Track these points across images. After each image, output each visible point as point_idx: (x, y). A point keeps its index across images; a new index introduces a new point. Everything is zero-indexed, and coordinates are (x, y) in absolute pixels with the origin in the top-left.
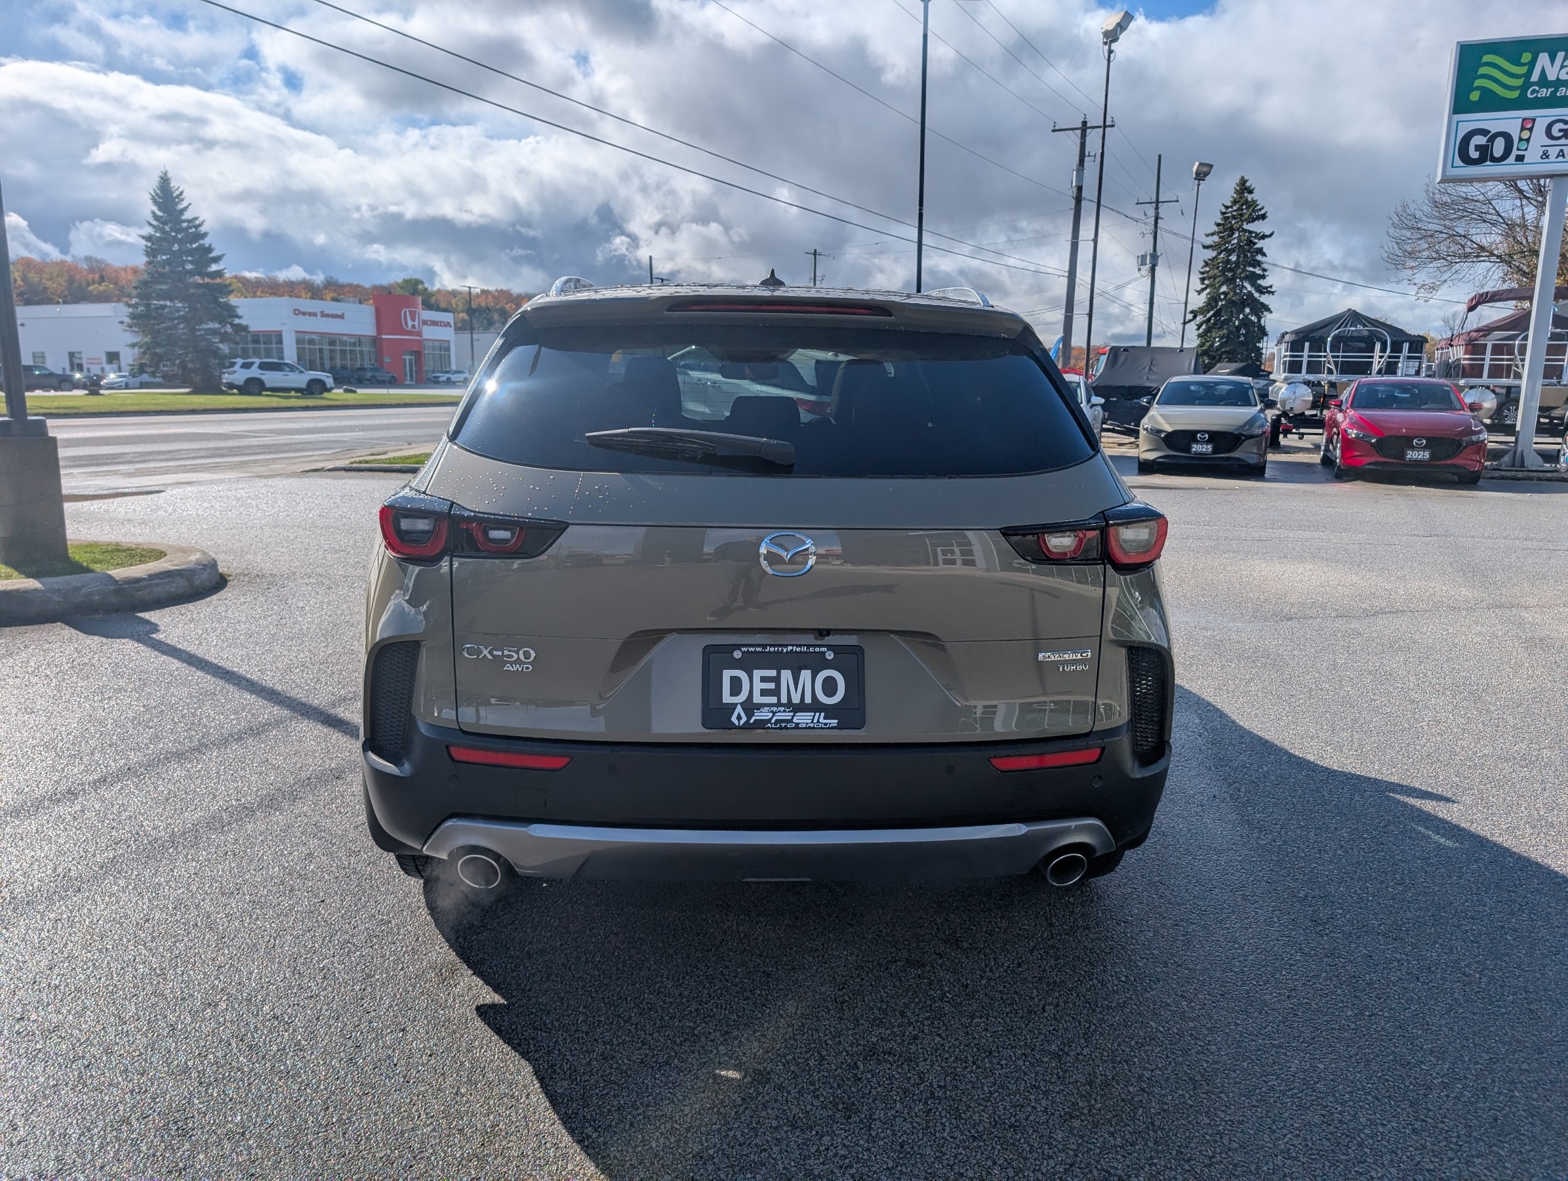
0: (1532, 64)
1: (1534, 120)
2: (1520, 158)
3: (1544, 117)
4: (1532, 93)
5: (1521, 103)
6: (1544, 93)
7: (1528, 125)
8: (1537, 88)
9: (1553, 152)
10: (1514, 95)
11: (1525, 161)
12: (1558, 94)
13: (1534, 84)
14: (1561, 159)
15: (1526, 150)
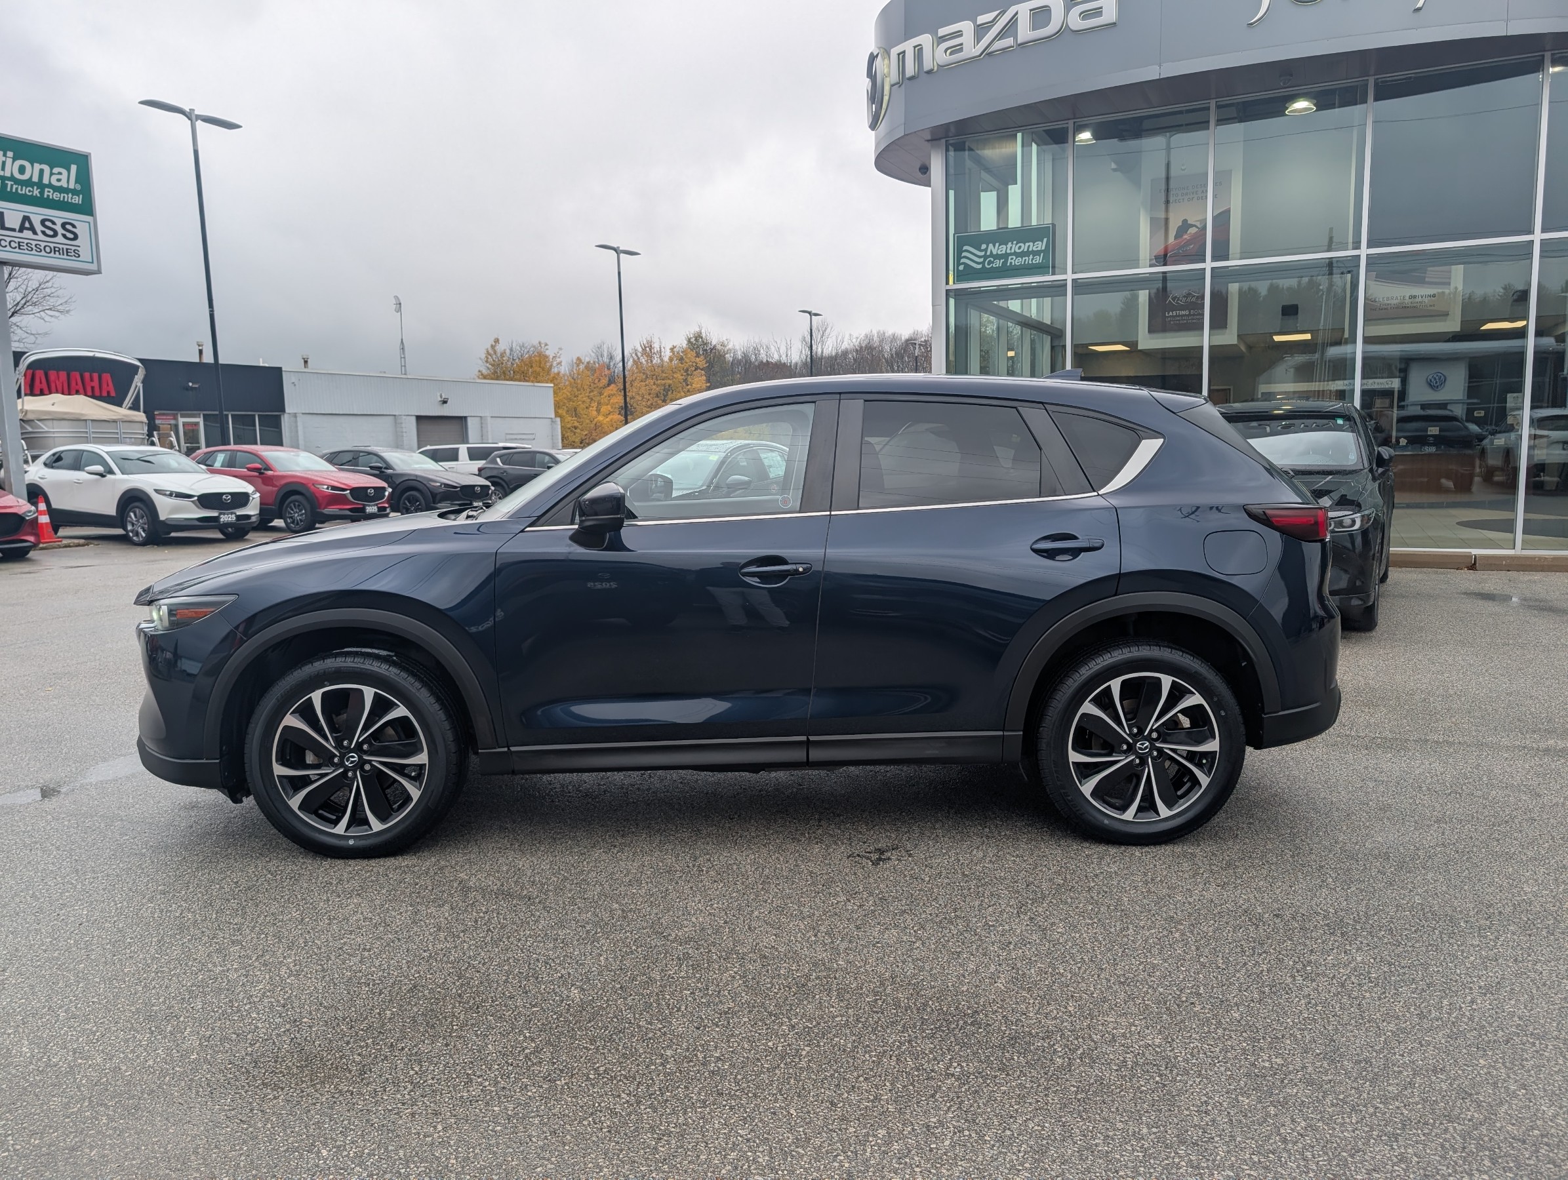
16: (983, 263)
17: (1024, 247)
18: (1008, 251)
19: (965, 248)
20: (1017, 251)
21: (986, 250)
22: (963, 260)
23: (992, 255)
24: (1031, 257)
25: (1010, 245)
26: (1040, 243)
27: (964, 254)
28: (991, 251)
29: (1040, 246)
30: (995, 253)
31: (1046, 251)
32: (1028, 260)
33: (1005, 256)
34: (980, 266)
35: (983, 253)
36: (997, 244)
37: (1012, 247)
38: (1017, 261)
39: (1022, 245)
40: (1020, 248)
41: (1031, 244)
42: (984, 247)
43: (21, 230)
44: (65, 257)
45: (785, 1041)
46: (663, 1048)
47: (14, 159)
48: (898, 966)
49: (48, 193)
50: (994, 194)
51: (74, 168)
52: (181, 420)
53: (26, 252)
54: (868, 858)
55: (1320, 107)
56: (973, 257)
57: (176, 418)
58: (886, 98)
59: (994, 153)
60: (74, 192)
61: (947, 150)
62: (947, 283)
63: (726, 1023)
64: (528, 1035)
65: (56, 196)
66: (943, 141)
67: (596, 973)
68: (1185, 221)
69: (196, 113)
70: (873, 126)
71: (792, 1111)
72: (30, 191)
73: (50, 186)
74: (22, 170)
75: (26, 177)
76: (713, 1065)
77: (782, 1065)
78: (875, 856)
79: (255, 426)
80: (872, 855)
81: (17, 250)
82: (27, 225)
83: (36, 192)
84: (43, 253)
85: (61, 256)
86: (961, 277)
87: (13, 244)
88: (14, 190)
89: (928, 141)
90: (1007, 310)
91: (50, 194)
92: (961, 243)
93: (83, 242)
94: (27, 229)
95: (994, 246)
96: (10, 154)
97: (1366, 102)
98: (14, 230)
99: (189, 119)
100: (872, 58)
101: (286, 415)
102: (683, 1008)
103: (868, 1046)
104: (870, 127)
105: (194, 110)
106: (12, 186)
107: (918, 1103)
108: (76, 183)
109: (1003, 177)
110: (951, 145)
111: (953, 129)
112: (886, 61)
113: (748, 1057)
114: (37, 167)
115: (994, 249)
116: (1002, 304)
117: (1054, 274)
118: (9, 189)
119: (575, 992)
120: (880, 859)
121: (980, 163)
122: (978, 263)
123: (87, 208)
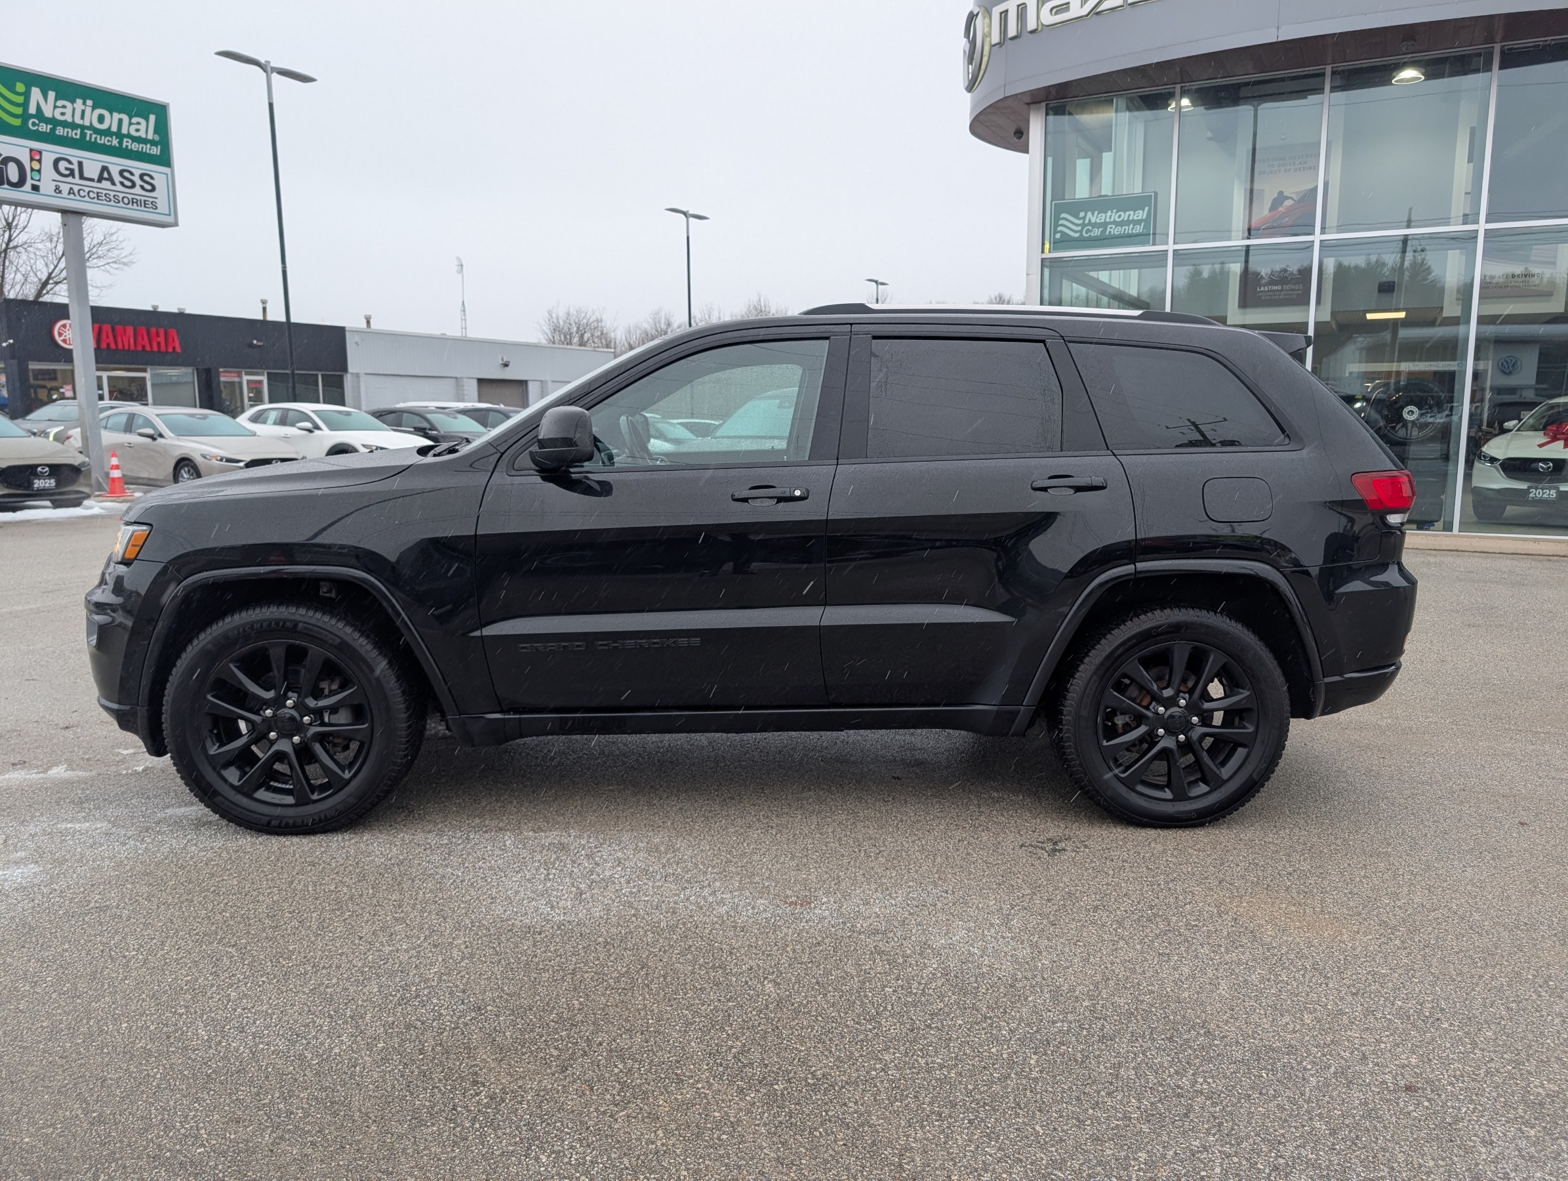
0: (27, 95)
1: (40, 153)
2: (35, 188)
3: (50, 152)
4: (34, 124)
5: (22, 132)
6: (44, 128)
7: (35, 155)
8: (37, 122)
9: (65, 188)
10: (17, 122)
11: (42, 191)
12: (57, 132)
13: (32, 116)
14: (72, 196)
15: (39, 180)
16: (1081, 231)
17: (1124, 216)
18: (1108, 220)
19: (1063, 215)
20: (1117, 220)
21: (1084, 218)
22: (1059, 228)
23: (1090, 223)
24: (1131, 226)
25: (1109, 213)
26: (1141, 212)
27: (1061, 222)
28: (1090, 220)
29: (1141, 215)
30: (1093, 221)
31: (1146, 221)
32: (1128, 229)
33: (1104, 225)
34: (1077, 235)
35: (1081, 222)
36: (1096, 213)
37: (1112, 216)
38: (1117, 231)
39: (1122, 213)
40: (1120, 216)
41: (1132, 213)
42: (1082, 214)
43: (100, 181)
44: (143, 208)
45: (1009, 1048)
46: (879, 1051)
47: (94, 108)
48: (1107, 968)
49: (127, 143)
50: (1088, 161)
51: (152, 118)
52: (245, 378)
53: (105, 202)
54: (1042, 849)
55: (1429, 76)
56: (1070, 226)
57: (240, 376)
58: (985, 59)
59: (1091, 119)
60: (153, 143)
61: (1047, 114)
62: (1043, 252)
63: (939, 1025)
64: (730, 1032)
65: (135, 146)
66: (1044, 104)
67: (787, 965)
68: (1281, 193)
69: (273, 65)
70: (970, 88)
71: (1038, 1128)
72: (108, 141)
73: (129, 136)
74: (101, 119)
75: (104, 126)
76: (938, 1072)
77: (1013, 1075)
78: (1049, 846)
79: (317, 385)
80: (1045, 845)
81: (95, 200)
82: (106, 175)
83: (115, 142)
84: (121, 204)
85: (139, 208)
86: (1057, 244)
87: (92, 195)
88: (93, 140)
89: (1028, 104)
90: (1097, 280)
91: (129, 144)
92: (1058, 211)
93: (160, 194)
94: (106, 179)
95: (1093, 214)
96: (89, 102)
97: (1490, 70)
98: (92, 180)
99: (265, 71)
100: (972, 17)
101: (349, 375)
102: (889, 1007)
103: (1099, 1056)
104: (966, 89)
105: (269, 62)
106: (91, 135)
107: (1173, 1123)
108: (155, 132)
109: (1099, 144)
110: (1051, 108)
111: (1054, 92)
112: (987, 21)
113: (973, 1065)
114: (116, 116)
115: (1093, 217)
116: (1093, 274)
117: (1154, 244)
118: (88, 139)
119: (769, 987)
120: (1055, 850)
121: (1080, 130)
122: (1076, 232)
123: (165, 159)
